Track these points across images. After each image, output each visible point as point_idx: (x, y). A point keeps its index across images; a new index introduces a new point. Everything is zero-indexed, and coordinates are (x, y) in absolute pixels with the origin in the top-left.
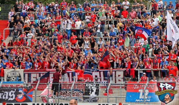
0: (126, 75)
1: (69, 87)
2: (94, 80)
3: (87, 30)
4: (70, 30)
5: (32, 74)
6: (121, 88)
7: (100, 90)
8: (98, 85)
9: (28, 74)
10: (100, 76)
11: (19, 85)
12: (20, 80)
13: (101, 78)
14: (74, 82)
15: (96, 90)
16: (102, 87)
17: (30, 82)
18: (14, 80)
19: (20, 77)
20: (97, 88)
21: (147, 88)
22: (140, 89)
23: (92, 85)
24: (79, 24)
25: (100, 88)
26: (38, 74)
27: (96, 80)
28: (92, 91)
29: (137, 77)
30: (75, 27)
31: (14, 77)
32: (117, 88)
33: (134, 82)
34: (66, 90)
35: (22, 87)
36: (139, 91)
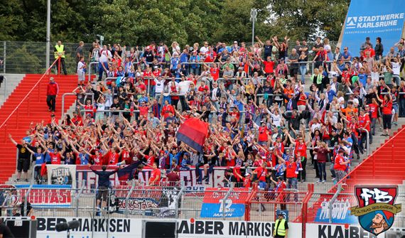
4: (170, 96)
5: (89, 173)
9: (83, 172)
10: (191, 177)
18: (62, 182)
19: (70, 177)
24: (184, 87)
30: (176, 92)
31: (61, 178)
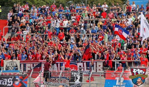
0: (105, 65)
1: (57, 75)
2: (78, 70)
3: (73, 28)
5: (27, 64)
6: (100, 76)
7: (83, 77)
8: (82, 73)
9: (24, 64)
10: (84, 66)
11: (16, 74)
12: (17, 69)
13: (84, 68)
14: (62, 71)
15: (80, 78)
16: (85, 75)
17: (25, 71)
18: (12, 69)
19: (17, 66)
20: (81, 76)
21: (122, 76)
22: (117, 77)
23: (76, 74)
24: (66, 23)
25: (83, 76)
26: (32, 65)
27: (80, 69)
28: (77, 78)
29: (114, 67)
31: (12, 67)
32: (98, 76)
33: (112, 71)
34: (55, 77)
35: (18, 75)
36: (116, 78)
